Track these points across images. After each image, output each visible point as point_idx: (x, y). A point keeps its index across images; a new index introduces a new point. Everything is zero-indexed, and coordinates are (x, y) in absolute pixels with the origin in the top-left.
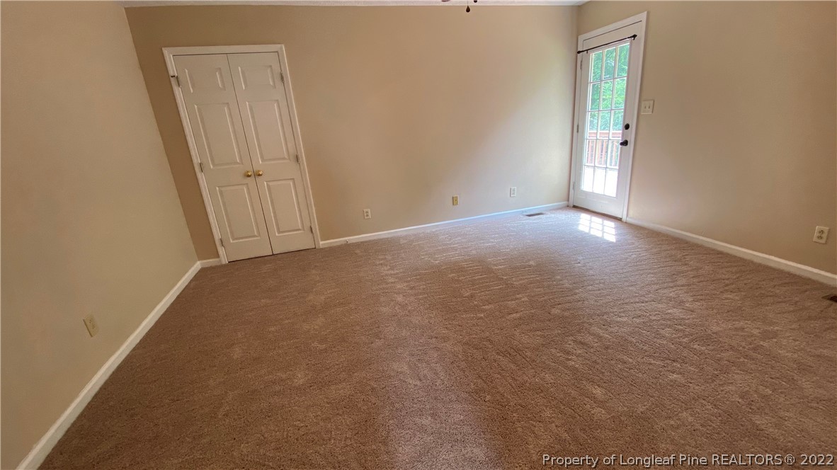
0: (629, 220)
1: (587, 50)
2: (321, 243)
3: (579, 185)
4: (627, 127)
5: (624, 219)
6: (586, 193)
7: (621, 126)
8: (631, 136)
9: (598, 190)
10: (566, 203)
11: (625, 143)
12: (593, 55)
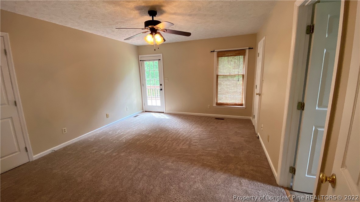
0: (166, 112)
1: (143, 61)
2: (34, 156)
3: (147, 104)
4: (161, 85)
5: (165, 112)
6: (149, 106)
7: (159, 85)
8: (163, 87)
9: (154, 104)
10: (142, 110)
11: (161, 90)
12: (145, 62)
